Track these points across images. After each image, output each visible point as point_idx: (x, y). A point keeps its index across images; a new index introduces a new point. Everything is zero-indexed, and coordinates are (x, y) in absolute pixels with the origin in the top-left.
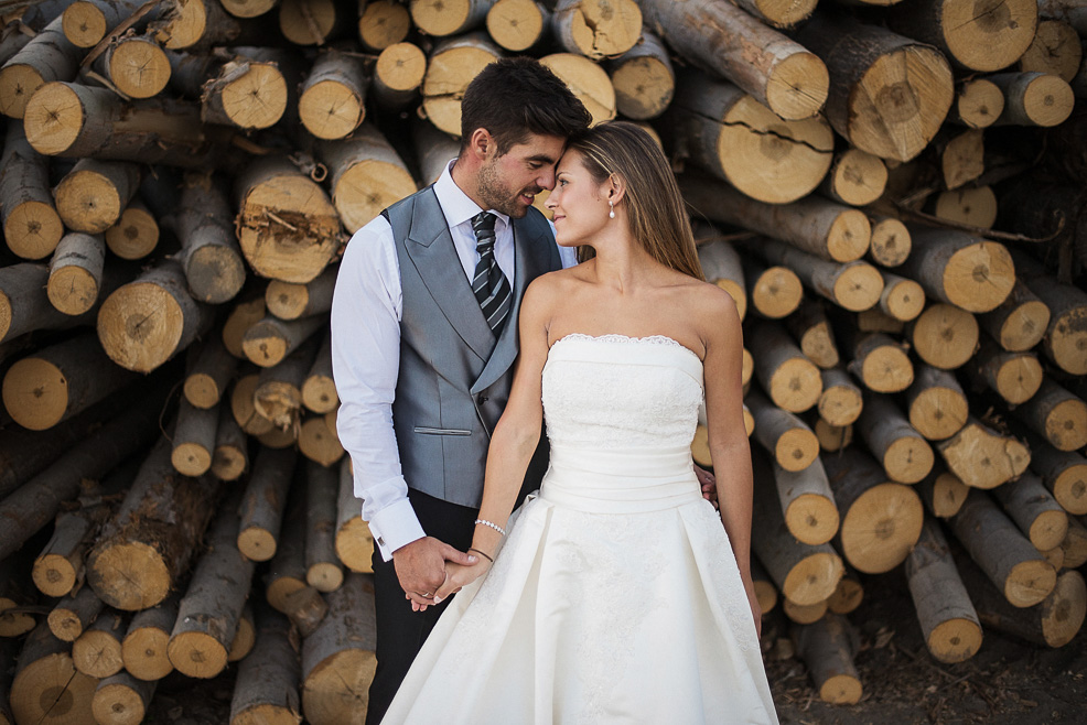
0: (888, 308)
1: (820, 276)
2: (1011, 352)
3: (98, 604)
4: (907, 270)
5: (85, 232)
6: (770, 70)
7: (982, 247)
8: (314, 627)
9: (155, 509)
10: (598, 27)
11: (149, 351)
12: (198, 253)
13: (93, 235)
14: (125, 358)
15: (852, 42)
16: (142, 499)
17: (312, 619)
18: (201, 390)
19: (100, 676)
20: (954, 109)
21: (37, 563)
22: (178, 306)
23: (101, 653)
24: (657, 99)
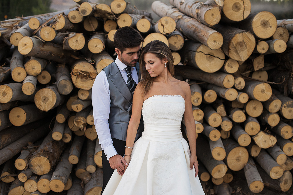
0: (239, 100)
1: (221, 92)
2: (271, 113)
3: (31, 173)
4: (244, 90)
5: (32, 75)
6: (208, 37)
7: (263, 84)
8: (88, 182)
9: (47, 149)
10: (165, 26)
11: (47, 106)
12: (61, 82)
13: (34, 76)
14: (41, 108)
15: (229, 31)
16: (44, 146)
17: (87, 180)
18: (60, 118)
19: (31, 192)
20: (256, 48)
21: (16, 161)
22: (55, 94)
23: (31, 186)
24: (179, 45)
